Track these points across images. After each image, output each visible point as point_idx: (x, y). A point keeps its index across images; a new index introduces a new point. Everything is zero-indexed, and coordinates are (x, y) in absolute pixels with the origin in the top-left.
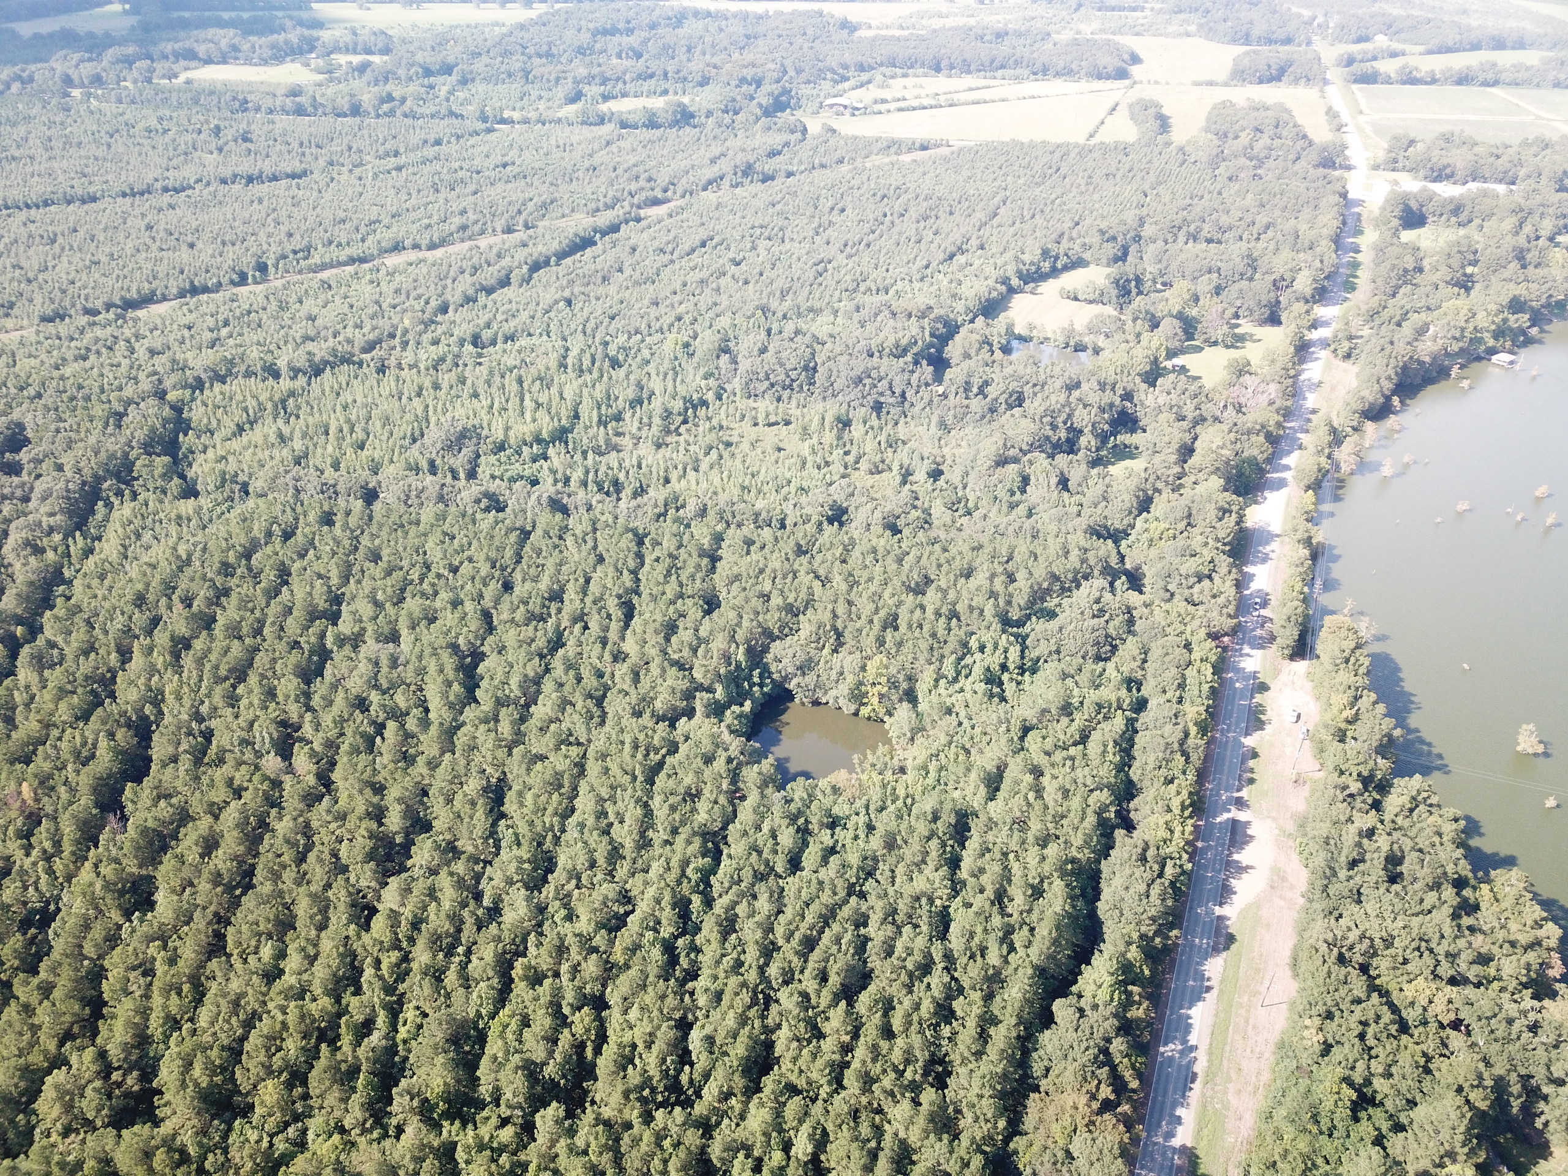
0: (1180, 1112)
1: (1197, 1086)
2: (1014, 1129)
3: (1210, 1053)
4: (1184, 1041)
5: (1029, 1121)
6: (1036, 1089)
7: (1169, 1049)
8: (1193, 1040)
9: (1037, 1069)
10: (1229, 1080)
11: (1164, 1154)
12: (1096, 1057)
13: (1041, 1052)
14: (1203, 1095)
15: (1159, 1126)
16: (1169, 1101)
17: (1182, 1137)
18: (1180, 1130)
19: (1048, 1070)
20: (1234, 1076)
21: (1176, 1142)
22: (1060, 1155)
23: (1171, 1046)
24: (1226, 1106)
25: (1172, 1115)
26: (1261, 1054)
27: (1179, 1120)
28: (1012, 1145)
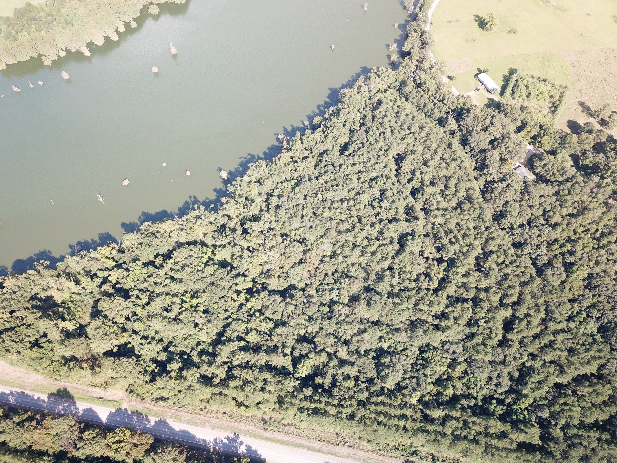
0: (36, 398)
1: (26, 392)
2: (45, 453)
3: (13, 387)
4: (8, 395)
5: (44, 449)
6: (30, 447)
7: (11, 400)
8: (8, 392)
9: (24, 447)
10: (24, 381)
11: (50, 404)
12: (21, 427)
13: (17, 446)
14: (29, 390)
15: (41, 405)
16: (31, 401)
17: (45, 397)
18: (42, 398)
19: (24, 443)
20: (22, 380)
21: (46, 399)
22: (56, 438)
23: (10, 399)
24: (33, 383)
25: (37, 400)
26: (14, 370)
27: (38, 398)
28: (51, 454)
